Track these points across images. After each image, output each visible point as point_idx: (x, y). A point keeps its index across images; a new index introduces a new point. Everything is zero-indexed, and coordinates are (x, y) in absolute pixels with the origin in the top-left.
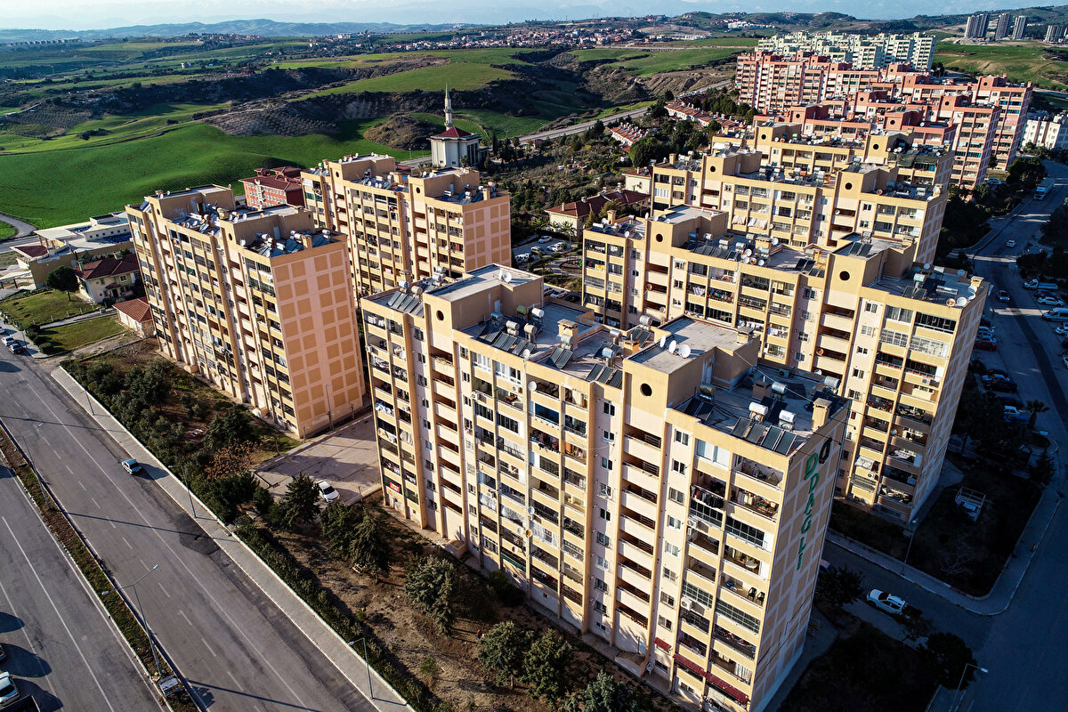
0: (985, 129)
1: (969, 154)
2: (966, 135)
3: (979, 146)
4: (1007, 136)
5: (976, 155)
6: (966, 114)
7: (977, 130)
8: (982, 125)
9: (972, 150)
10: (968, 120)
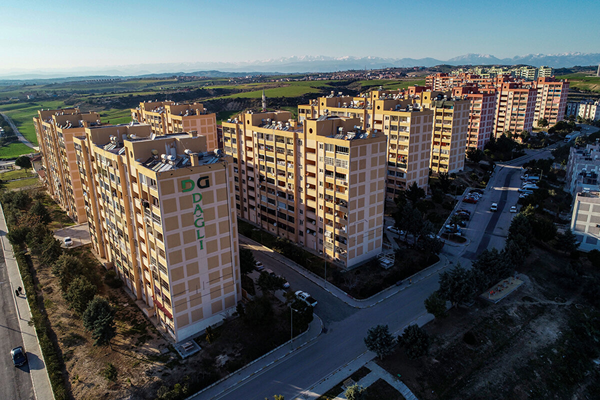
0: (526, 101)
1: (518, 115)
2: (516, 104)
3: (524, 110)
4: (555, 109)
5: (522, 115)
6: (515, 93)
7: (522, 101)
8: (524, 98)
9: (520, 112)
10: (516, 96)
